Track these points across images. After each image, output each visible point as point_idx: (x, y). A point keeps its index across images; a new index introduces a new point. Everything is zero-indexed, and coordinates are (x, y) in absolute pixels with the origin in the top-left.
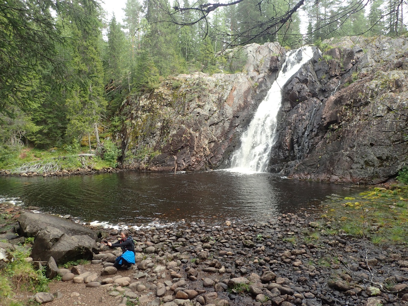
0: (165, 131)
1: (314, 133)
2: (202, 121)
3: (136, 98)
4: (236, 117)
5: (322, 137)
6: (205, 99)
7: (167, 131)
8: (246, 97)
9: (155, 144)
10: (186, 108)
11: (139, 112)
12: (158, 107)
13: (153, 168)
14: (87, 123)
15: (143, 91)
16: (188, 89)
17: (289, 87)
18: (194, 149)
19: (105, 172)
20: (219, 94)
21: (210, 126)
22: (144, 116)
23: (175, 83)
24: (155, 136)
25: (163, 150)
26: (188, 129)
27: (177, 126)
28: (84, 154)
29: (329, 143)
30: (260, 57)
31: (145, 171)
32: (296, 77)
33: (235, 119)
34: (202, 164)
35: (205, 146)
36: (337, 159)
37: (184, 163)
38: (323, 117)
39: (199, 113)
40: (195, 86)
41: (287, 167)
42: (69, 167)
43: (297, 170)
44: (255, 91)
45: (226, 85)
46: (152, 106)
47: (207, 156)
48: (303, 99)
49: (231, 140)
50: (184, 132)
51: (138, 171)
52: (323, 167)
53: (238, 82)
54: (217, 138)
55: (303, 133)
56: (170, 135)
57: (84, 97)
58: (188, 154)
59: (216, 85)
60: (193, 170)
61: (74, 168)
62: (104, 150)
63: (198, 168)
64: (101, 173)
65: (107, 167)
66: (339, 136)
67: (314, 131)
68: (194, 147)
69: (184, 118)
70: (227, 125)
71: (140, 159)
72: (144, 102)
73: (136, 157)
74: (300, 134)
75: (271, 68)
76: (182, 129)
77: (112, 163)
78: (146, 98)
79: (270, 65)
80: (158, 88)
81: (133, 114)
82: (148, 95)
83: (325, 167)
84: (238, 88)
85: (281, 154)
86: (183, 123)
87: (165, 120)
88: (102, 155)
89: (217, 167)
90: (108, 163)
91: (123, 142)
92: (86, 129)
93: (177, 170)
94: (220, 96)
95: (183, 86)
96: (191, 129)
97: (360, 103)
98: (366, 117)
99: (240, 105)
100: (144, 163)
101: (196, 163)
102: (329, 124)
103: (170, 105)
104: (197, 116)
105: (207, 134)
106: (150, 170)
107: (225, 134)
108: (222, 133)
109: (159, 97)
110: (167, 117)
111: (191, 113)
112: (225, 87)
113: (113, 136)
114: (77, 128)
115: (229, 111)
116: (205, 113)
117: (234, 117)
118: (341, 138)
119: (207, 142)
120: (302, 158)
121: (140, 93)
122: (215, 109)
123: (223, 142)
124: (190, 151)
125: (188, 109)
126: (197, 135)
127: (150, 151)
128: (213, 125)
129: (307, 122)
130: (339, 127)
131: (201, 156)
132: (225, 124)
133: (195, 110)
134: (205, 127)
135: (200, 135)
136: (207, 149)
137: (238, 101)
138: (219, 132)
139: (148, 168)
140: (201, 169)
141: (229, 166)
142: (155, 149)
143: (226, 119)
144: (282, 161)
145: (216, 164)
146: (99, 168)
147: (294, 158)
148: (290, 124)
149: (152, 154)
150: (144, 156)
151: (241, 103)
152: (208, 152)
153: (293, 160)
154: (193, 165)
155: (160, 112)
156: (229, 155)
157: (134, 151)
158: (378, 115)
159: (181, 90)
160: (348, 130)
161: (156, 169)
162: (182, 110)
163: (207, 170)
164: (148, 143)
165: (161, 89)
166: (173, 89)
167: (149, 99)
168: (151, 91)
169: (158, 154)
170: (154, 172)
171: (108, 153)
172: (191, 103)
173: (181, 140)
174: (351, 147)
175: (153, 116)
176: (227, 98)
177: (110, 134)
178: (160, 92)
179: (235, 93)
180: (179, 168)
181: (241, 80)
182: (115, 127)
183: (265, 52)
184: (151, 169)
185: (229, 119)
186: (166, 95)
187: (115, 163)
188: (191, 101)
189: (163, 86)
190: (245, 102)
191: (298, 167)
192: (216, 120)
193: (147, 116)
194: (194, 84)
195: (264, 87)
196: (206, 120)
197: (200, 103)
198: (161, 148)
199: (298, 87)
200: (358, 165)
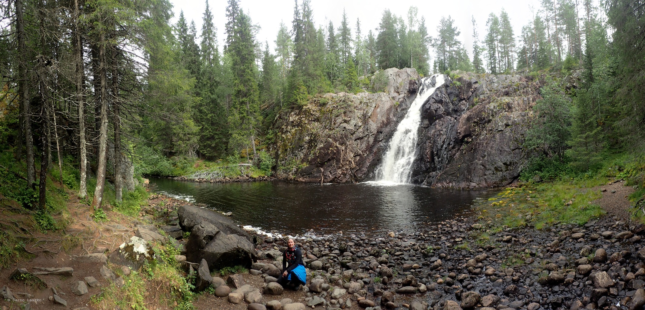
0: (313, 144)
1: (451, 146)
2: (348, 135)
3: (287, 114)
4: (379, 132)
5: (459, 149)
6: (350, 115)
7: (314, 144)
8: (388, 115)
9: (302, 156)
10: (333, 123)
11: (289, 127)
12: (306, 122)
13: (301, 179)
14: (245, 136)
15: (293, 108)
16: (334, 105)
17: (427, 106)
18: (340, 162)
19: (260, 180)
20: (364, 110)
21: (355, 140)
22: (293, 131)
23: (322, 101)
24: (303, 149)
25: (310, 162)
26: (334, 143)
27: (324, 139)
28: (243, 164)
29: (465, 153)
30: (400, 80)
31: (293, 181)
32: (433, 98)
33: (379, 134)
35: (350, 160)
36: (473, 168)
37: (330, 175)
38: (459, 131)
39: (345, 128)
40: (341, 103)
41: (429, 178)
42: (231, 175)
43: (440, 180)
44: (397, 110)
45: (370, 102)
46: (301, 122)
47: (353, 169)
48: (440, 117)
49: (375, 153)
50: (331, 145)
51: (287, 181)
52: (462, 176)
53: (381, 101)
54: (362, 151)
55: (442, 146)
56: (317, 148)
57: (242, 113)
58: (334, 167)
59: (361, 103)
60: (340, 182)
61: (235, 176)
62: (260, 161)
63: (344, 181)
64: (258, 181)
65: (263, 176)
66: (472, 149)
67: (451, 144)
68: (340, 159)
69: (330, 132)
70: (371, 140)
71: (289, 170)
72: (293, 118)
73: (285, 168)
74: (439, 147)
75: (410, 90)
76: (329, 142)
77: (267, 172)
78: (296, 114)
79: (409, 87)
80: (306, 105)
81: (283, 128)
82: (297, 111)
83: (464, 176)
84: (381, 106)
85: (423, 166)
86: (329, 136)
87: (312, 134)
88: (258, 165)
89: (362, 180)
90: (264, 172)
91: (277, 153)
92: (244, 142)
93: (324, 182)
94: (365, 112)
95: (330, 103)
96: (338, 143)
97: (485, 121)
98: (491, 132)
99: (383, 121)
100: (292, 174)
101: (342, 176)
102: (464, 137)
103: (317, 120)
104: (343, 130)
105: (352, 148)
106: (297, 181)
107: (370, 148)
108: (367, 147)
109: (308, 113)
110: (314, 131)
111: (337, 128)
112: (369, 104)
113: (267, 147)
114: (237, 141)
115: (373, 126)
116: (351, 128)
117: (378, 132)
118: (474, 150)
119: (352, 155)
120: (442, 169)
121: (290, 110)
122: (360, 124)
123: (368, 155)
124: (336, 164)
126: (343, 148)
127: (297, 163)
128: (358, 139)
129: (445, 137)
130: (472, 140)
131: (347, 169)
133: (341, 125)
134: (351, 142)
135: (346, 148)
136: (353, 162)
137: (381, 118)
138: (364, 146)
139: (296, 179)
140: (346, 182)
141: (373, 179)
142: (303, 161)
143: (371, 134)
144: (424, 172)
145: (361, 177)
146: (255, 176)
147: (434, 169)
148: (429, 138)
149: (300, 166)
150: (293, 167)
151: (385, 119)
152: (353, 165)
153: (434, 171)
154: (339, 177)
155: (308, 126)
156: (374, 169)
157: (283, 162)
158: (499, 130)
159: (328, 106)
160: (478, 143)
161: (304, 181)
162: (329, 125)
163: (352, 182)
164: (296, 156)
165: (309, 106)
166: (320, 105)
167: (298, 115)
168: (300, 107)
169: (305, 165)
170: (302, 182)
171: (264, 163)
172: (337, 118)
173: (328, 153)
174: (482, 157)
175: (301, 130)
176: (371, 115)
177: (264, 146)
178: (308, 108)
179: (378, 110)
180: (326, 180)
181: (383, 99)
182: (270, 139)
183: (404, 76)
185: (373, 134)
186: (314, 111)
187: (270, 172)
188: (337, 116)
189: (311, 103)
190: (388, 119)
191: (440, 176)
192: (361, 135)
193: (296, 130)
194: (341, 101)
195: (404, 106)
196: (352, 134)
197: (346, 119)
198: (308, 161)
199: (435, 106)
200: (490, 172)
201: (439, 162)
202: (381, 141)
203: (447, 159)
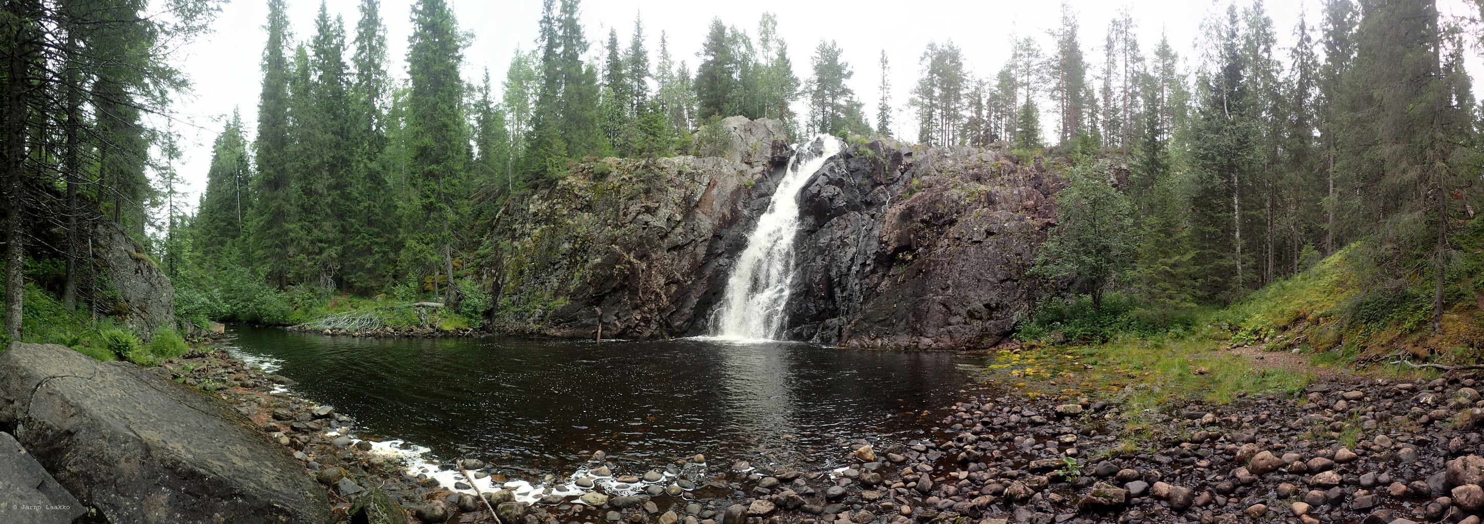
0: (578, 258)
1: (868, 269)
2: (653, 239)
3: (523, 200)
4: (717, 236)
5: (884, 275)
6: (658, 196)
7: (582, 258)
8: (734, 203)
9: (556, 285)
10: (621, 213)
11: (528, 225)
12: (565, 213)
13: (553, 331)
15: (535, 187)
16: (624, 177)
17: (814, 189)
18: (637, 295)
20: (686, 189)
23: (598, 167)
24: (557, 270)
25: (573, 296)
26: (625, 255)
27: (602, 247)
30: (753, 140)
31: (535, 337)
32: (824, 175)
33: (717, 241)
34: (654, 326)
35: (658, 291)
36: (926, 310)
37: (617, 322)
38: (885, 239)
39: (646, 223)
40: (639, 171)
43: (854, 331)
44: (750, 195)
45: (698, 174)
46: (553, 212)
47: (664, 311)
48: (840, 212)
49: (710, 280)
50: (618, 260)
51: (522, 336)
52: (903, 323)
53: (721, 173)
54: (683, 275)
55: (849, 269)
56: (587, 265)
57: (428, 197)
58: (626, 304)
59: (680, 173)
60: (636, 338)
62: (460, 297)
63: (647, 334)
65: (464, 327)
67: (869, 265)
68: (637, 290)
70: (701, 251)
71: (527, 315)
72: (536, 206)
73: (519, 310)
74: (844, 270)
75: (773, 159)
76: (614, 253)
78: (542, 198)
79: (773, 154)
80: (564, 178)
81: (515, 230)
82: (546, 192)
83: (907, 323)
84: (720, 184)
85: (811, 305)
86: (614, 241)
87: (577, 237)
88: (456, 306)
89: (685, 334)
90: (466, 319)
91: (496, 283)
92: (429, 256)
93: (603, 337)
94: (688, 193)
95: (615, 173)
97: (943, 220)
98: (958, 242)
99: (724, 215)
100: (534, 322)
101: (642, 324)
102: (897, 250)
103: (588, 207)
104: (644, 229)
105: (662, 265)
106: (545, 335)
107: (698, 269)
108: (692, 265)
109: (568, 194)
110: (582, 231)
111: (631, 223)
112: (696, 178)
113: (477, 273)
115: (705, 223)
116: (659, 224)
117: (714, 236)
118: (925, 273)
119: (662, 281)
121: (530, 192)
122: (679, 217)
123: (693, 283)
124: (629, 298)
125: (625, 214)
126: (645, 266)
127: (545, 298)
128: (674, 249)
129: (854, 250)
130: (914, 257)
131: (651, 311)
132: (698, 250)
133: (640, 217)
134: (659, 253)
135: (649, 267)
136: (663, 296)
137: (720, 207)
138: (686, 263)
139: (542, 332)
140: (651, 336)
141: (704, 331)
142: (556, 295)
143: (700, 240)
144: (813, 318)
145: (680, 327)
147: (834, 314)
148: (821, 251)
149: (551, 304)
150: (535, 308)
151: (726, 212)
152: (665, 302)
153: (834, 317)
154: (637, 325)
155: (570, 221)
156: (705, 311)
157: (515, 298)
158: (975, 239)
159: (610, 179)
160: (933, 261)
161: (559, 334)
162: (613, 217)
163: (663, 337)
164: (543, 283)
165: (571, 179)
166: (595, 178)
167: (546, 200)
168: (552, 183)
169: (562, 302)
170: (555, 338)
172: (630, 203)
173: (612, 275)
175: (554, 230)
176: (700, 200)
177: (471, 270)
178: (569, 184)
179: (715, 191)
180: (607, 333)
181: (725, 170)
182: (483, 257)
183: (761, 133)
184: (548, 333)
185: (705, 241)
186: (580, 189)
188: (631, 199)
189: (575, 174)
190: (734, 211)
191: (855, 324)
192: (680, 240)
193: (542, 231)
194: (638, 167)
195: (764, 189)
196: (662, 238)
197: (649, 204)
198: (568, 293)
199: (829, 191)
200: (958, 318)
201: (844, 299)
202: (720, 255)
203: (861, 293)
